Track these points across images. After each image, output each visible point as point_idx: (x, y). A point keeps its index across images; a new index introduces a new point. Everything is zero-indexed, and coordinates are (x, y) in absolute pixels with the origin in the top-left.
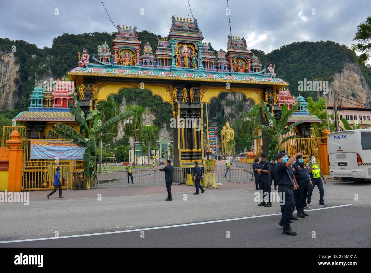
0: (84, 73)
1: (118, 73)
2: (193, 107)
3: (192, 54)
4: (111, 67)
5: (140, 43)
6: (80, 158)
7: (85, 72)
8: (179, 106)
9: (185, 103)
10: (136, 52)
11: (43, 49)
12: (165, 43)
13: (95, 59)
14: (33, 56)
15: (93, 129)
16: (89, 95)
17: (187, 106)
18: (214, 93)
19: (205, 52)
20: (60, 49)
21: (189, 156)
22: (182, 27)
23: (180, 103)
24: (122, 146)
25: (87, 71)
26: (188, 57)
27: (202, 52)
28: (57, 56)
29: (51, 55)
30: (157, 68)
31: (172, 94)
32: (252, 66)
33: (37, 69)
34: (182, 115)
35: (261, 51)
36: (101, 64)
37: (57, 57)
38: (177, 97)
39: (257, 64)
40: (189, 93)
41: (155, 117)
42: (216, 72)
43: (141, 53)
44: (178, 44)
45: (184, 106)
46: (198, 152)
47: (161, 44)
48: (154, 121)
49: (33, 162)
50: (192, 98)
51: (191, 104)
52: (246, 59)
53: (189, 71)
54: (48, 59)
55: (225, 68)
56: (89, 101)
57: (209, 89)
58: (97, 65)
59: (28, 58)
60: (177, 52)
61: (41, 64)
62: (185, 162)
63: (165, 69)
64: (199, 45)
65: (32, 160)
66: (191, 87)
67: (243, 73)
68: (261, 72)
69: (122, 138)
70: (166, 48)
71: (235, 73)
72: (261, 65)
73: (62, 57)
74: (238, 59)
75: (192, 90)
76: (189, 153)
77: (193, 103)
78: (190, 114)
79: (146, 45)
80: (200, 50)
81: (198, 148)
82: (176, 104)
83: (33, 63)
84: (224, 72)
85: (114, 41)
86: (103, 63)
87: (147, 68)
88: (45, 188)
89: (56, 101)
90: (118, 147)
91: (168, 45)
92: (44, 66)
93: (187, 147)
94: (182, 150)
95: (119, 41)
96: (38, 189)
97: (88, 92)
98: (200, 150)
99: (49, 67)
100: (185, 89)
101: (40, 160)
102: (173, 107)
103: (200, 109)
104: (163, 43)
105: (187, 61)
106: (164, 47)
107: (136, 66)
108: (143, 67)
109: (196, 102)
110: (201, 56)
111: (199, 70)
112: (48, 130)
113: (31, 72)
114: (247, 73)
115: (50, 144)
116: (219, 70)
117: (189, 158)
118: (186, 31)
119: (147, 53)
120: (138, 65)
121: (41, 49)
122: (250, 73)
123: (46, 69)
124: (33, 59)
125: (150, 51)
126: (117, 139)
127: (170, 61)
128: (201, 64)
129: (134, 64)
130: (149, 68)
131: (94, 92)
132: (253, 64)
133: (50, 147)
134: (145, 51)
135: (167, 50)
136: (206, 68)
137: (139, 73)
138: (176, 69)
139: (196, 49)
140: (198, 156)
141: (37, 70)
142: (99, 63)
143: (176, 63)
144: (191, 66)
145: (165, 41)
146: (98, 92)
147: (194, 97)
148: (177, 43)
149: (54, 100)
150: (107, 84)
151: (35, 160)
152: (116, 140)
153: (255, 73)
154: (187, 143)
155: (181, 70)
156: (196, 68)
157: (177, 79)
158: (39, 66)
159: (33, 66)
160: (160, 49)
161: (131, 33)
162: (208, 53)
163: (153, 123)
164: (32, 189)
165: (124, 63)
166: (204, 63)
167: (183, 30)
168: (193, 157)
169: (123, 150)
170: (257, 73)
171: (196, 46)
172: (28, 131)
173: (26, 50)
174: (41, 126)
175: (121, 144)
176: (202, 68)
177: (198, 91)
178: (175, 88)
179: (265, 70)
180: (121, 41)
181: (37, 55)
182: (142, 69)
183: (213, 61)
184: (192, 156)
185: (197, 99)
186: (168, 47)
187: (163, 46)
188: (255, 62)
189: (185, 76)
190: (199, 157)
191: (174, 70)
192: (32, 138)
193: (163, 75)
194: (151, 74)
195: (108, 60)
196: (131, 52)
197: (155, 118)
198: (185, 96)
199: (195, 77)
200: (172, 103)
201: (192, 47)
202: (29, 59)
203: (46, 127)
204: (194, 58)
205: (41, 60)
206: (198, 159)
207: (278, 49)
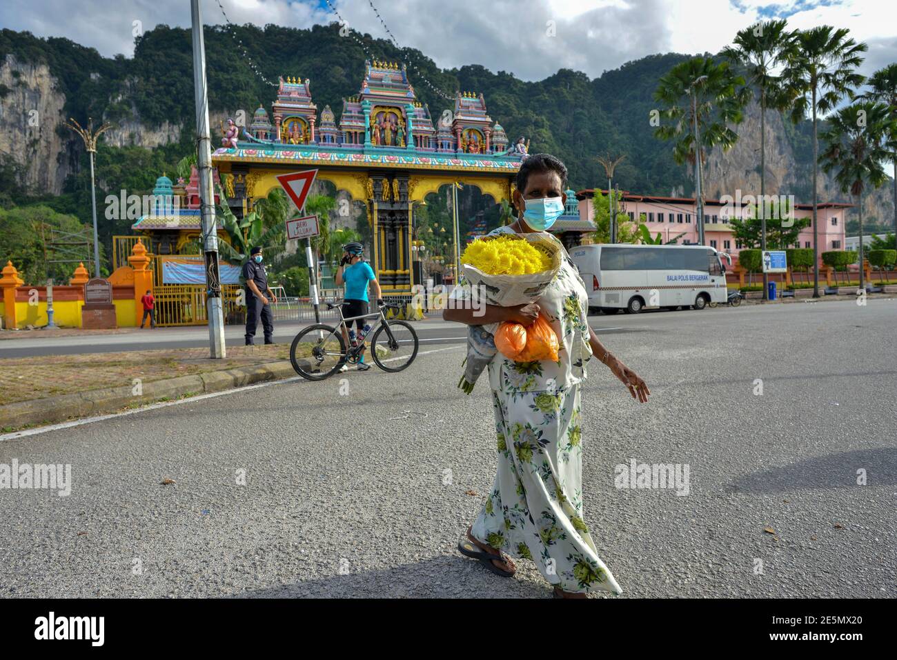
0: (232, 158)
1: (283, 157)
2: (396, 207)
3: (397, 124)
4: (272, 147)
5: (315, 107)
6: (233, 282)
7: (233, 155)
8: (376, 206)
9: (386, 202)
10: (309, 122)
11: (113, 58)
12: (355, 106)
13: (247, 134)
14: (93, 76)
15: (250, 240)
16: (241, 191)
17: (388, 207)
18: (433, 186)
19: (417, 121)
20: (153, 61)
21: (391, 280)
22: (381, 80)
23: (378, 201)
24: (296, 269)
25: (237, 154)
26: (391, 129)
27: (413, 121)
28: (149, 77)
29: (134, 74)
30: (342, 148)
31: (365, 188)
32: (492, 143)
33: (106, 106)
34: (381, 219)
35: (581, 73)
36: (257, 142)
37: (147, 79)
38: (374, 192)
39: (500, 139)
40: (391, 186)
41: (360, 210)
42: (434, 152)
43: (318, 124)
44: (376, 107)
45: (383, 207)
46: (405, 275)
47: (348, 109)
48: (359, 218)
49: (167, 287)
50: (396, 194)
51: (394, 203)
52: (484, 131)
53: (392, 152)
54: (128, 84)
55: (449, 146)
56: (241, 199)
57: (423, 178)
58: (251, 144)
59: (82, 80)
60: (373, 121)
61: (115, 94)
62: (385, 287)
63: (354, 148)
64: (407, 109)
65: (165, 285)
66: (394, 177)
67: (477, 154)
68: (505, 153)
69: (295, 252)
70: (357, 114)
71: (465, 154)
72: (507, 141)
73: (158, 80)
74: (470, 130)
75: (396, 181)
76: (391, 275)
77: (397, 202)
78: (394, 218)
79: (324, 111)
80: (410, 118)
81: (404, 270)
82: (371, 204)
83: (95, 91)
84: (447, 153)
85: (274, 104)
86: (259, 140)
87: (327, 147)
88: (187, 324)
89: (192, 200)
90: (287, 271)
91: (359, 109)
92: (119, 98)
93: (388, 267)
94: (381, 272)
95: (283, 105)
96: (177, 324)
97: (239, 186)
98: (407, 271)
99: (133, 103)
100: (385, 180)
101: (178, 285)
102: (368, 207)
103: (407, 211)
104: (351, 106)
105: (389, 135)
106: (353, 114)
107: (309, 146)
108: (321, 147)
109: (402, 200)
110: (412, 127)
111: (407, 150)
112: (183, 242)
113: (94, 112)
114: (484, 155)
115: (189, 262)
116: (439, 149)
117: (391, 282)
118: (388, 86)
119: (325, 124)
120: (313, 144)
121: (110, 60)
122: (487, 155)
123: (126, 107)
124: (94, 83)
125: (331, 120)
126: (286, 254)
127: (362, 136)
128: (411, 140)
129: (306, 140)
130: (330, 147)
131: (248, 186)
132: (495, 139)
133: (190, 266)
134: (324, 120)
135: (359, 118)
136: (419, 147)
137: (315, 157)
138: (371, 148)
139: (404, 115)
140: (405, 279)
141: (107, 109)
142: (252, 141)
143: (371, 137)
144: (395, 143)
145: (354, 103)
146: (254, 185)
147: (399, 192)
148: (372, 107)
149: (190, 198)
150: (266, 173)
151: (169, 285)
152: (282, 257)
153: (496, 154)
154: (388, 260)
155: (378, 151)
156: (403, 146)
157: (372, 165)
158: (110, 99)
159: (96, 100)
160: (347, 117)
161: (300, 91)
162: (423, 122)
163: (356, 222)
164: (169, 324)
165: (292, 139)
166: (415, 137)
167: (382, 85)
168: (397, 282)
169: (298, 277)
170: (500, 153)
171: (403, 110)
172: (154, 243)
173: (76, 61)
174: (173, 236)
175: (293, 266)
176: (413, 146)
177: (405, 184)
178: (371, 179)
179: (512, 148)
180: (286, 105)
181: (101, 72)
182: (320, 150)
183: (430, 136)
184: (396, 280)
185: (405, 195)
186: (359, 112)
187: (351, 112)
188: (497, 135)
189: (384, 160)
190: (406, 282)
191: (369, 151)
192: (162, 254)
193: (351, 159)
194: (334, 158)
195: (266, 136)
196: (301, 122)
197: (360, 214)
198: (386, 191)
199: (400, 161)
200: (367, 202)
201: (396, 112)
202: (85, 83)
203: (179, 237)
204: (400, 131)
205: (112, 86)
206: (404, 284)
207: (617, 70)
